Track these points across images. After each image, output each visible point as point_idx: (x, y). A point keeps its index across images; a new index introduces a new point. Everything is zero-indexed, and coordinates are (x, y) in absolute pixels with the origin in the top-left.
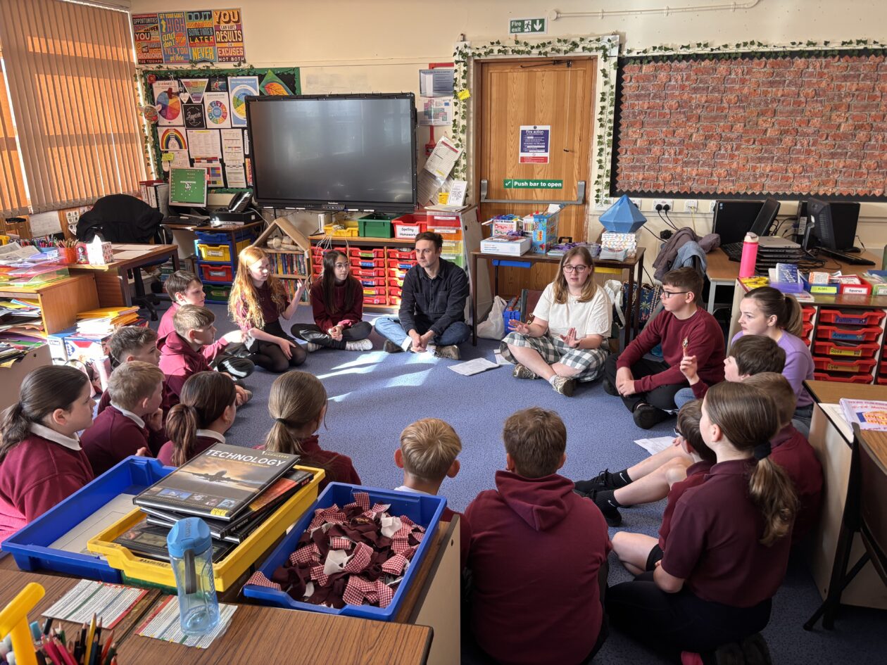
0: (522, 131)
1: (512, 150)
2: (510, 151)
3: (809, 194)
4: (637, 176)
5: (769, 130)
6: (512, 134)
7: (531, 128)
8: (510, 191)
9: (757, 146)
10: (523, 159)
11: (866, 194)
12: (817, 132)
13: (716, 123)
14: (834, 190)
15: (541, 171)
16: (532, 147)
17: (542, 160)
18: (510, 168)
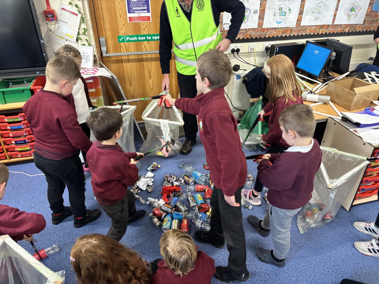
1: (120, 11)
2: (119, 12)
8: (124, 44)
10: (130, 18)
11: (341, 32)
14: (327, 31)
15: (146, 27)
16: (136, 8)
17: (146, 19)
18: (121, 27)
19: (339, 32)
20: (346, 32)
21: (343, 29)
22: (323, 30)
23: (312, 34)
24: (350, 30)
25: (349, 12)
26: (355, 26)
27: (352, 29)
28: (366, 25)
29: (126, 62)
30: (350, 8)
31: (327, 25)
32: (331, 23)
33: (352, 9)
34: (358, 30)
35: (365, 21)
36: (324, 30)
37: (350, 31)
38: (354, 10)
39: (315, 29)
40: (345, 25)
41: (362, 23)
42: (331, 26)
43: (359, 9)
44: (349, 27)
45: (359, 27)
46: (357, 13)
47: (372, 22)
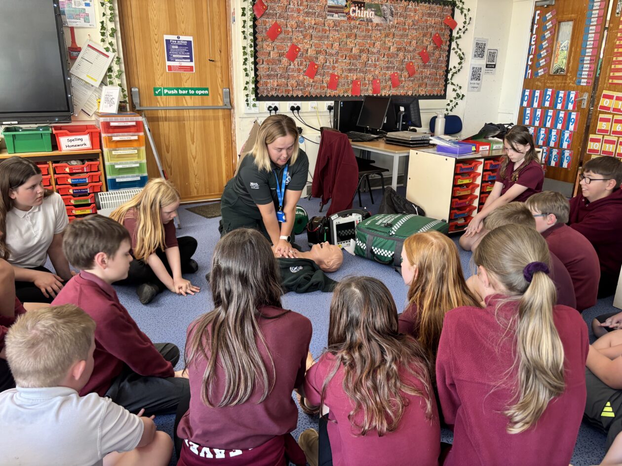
0: (166, 40)
1: (158, 58)
2: (156, 59)
3: (377, 96)
4: (273, 83)
5: (354, 48)
6: (156, 43)
7: (174, 37)
8: (161, 99)
9: (347, 61)
10: (170, 68)
12: (379, 52)
13: (322, 42)
15: (189, 78)
16: (177, 56)
17: (189, 69)
18: (158, 77)
20: (410, 95)
29: (163, 121)
47: (433, 85)
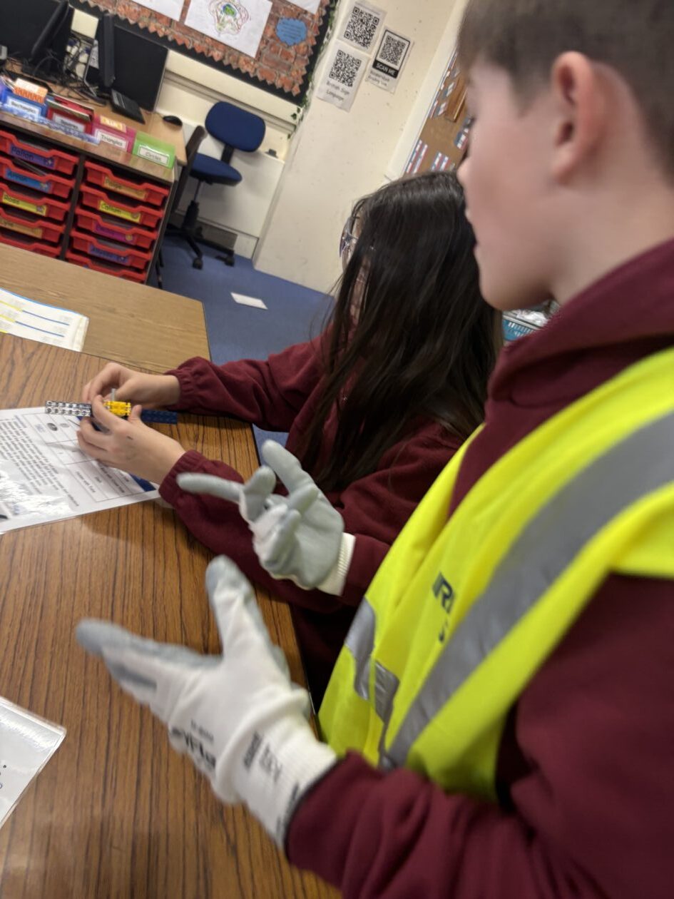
3: (136, 25)
11: (202, 53)
14: (168, 32)
19: (198, 50)
20: (217, 59)
21: (205, 46)
22: (158, 25)
23: (132, 22)
24: (224, 58)
25: (221, 12)
26: (236, 54)
27: (231, 58)
28: (265, 67)
30: (224, 4)
31: (168, 18)
32: (177, 17)
33: (227, 7)
34: (245, 69)
35: (259, 53)
36: (162, 27)
37: (226, 62)
38: (233, 14)
39: (139, 14)
40: (212, 39)
41: (253, 55)
42: (177, 23)
43: (243, 15)
44: (221, 47)
45: (247, 62)
46: (240, 22)
47: (277, 64)
